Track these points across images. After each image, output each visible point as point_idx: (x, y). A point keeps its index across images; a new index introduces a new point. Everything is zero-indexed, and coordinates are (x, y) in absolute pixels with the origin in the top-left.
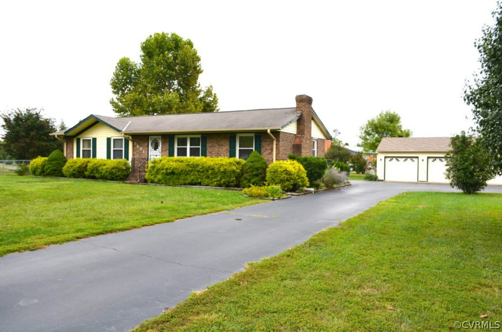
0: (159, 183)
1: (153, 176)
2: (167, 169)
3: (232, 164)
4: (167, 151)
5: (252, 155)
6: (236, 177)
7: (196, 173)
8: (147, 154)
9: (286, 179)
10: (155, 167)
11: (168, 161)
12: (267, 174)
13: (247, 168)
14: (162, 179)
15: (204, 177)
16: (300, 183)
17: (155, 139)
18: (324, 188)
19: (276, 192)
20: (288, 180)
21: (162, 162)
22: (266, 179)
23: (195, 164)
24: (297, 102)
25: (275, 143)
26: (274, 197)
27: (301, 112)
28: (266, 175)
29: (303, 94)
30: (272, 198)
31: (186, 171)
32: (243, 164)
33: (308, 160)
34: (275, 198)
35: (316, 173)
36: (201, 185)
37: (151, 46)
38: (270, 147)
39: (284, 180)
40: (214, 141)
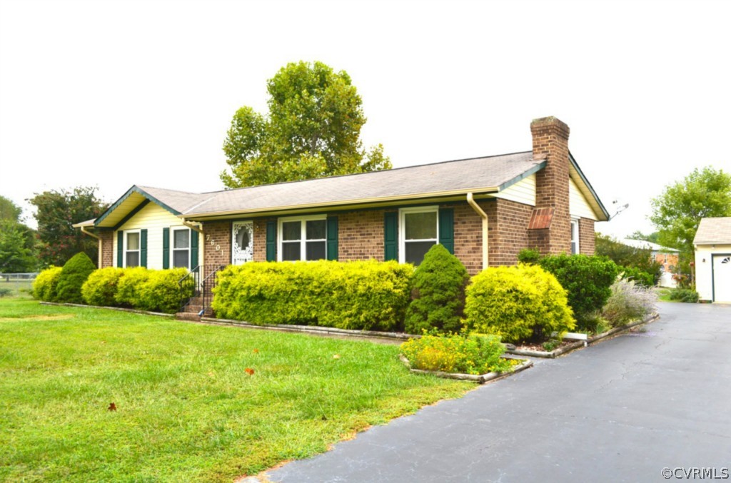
0: (236, 319)
1: (225, 303)
2: (249, 288)
3: (385, 277)
4: (264, 250)
5: (431, 253)
6: (392, 306)
7: (307, 297)
8: (228, 258)
9: (514, 311)
10: (229, 283)
11: (253, 272)
12: (467, 299)
13: (418, 285)
14: (241, 311)
15: (324, 306)
16: (552, 323)
17: (243, 228)
18: (610, 330)
19: (489, 354)
20: (519, 315)
21: (242, 273)
22: (466, 311)
23: (305, 276)
24: (534, 135)
25: (485, 224)
26: (482, 373)
27: (544, 155)
28: (464, 303)
29: (547, 116)
30: (476, 376)
31: (286, 292)
32: (410, 274)
33: (569, 262)
34: (486, 376)
35: (591, 295)
36: (317, 324)
37: (282, 83)
38: (474, 236)
39: (511, 315)
40: (353, 225)
